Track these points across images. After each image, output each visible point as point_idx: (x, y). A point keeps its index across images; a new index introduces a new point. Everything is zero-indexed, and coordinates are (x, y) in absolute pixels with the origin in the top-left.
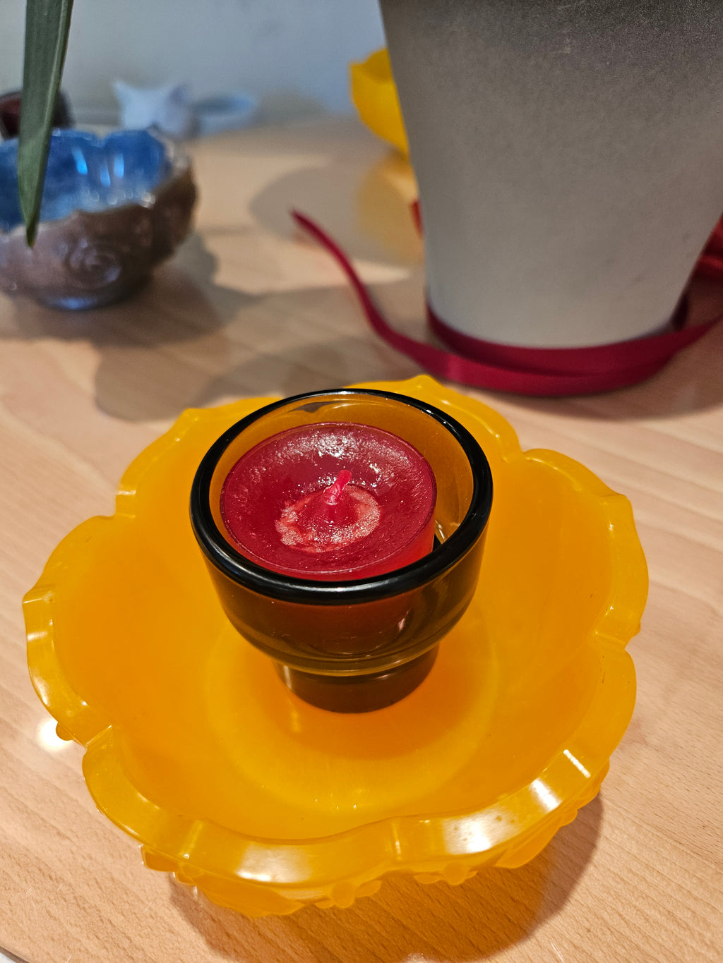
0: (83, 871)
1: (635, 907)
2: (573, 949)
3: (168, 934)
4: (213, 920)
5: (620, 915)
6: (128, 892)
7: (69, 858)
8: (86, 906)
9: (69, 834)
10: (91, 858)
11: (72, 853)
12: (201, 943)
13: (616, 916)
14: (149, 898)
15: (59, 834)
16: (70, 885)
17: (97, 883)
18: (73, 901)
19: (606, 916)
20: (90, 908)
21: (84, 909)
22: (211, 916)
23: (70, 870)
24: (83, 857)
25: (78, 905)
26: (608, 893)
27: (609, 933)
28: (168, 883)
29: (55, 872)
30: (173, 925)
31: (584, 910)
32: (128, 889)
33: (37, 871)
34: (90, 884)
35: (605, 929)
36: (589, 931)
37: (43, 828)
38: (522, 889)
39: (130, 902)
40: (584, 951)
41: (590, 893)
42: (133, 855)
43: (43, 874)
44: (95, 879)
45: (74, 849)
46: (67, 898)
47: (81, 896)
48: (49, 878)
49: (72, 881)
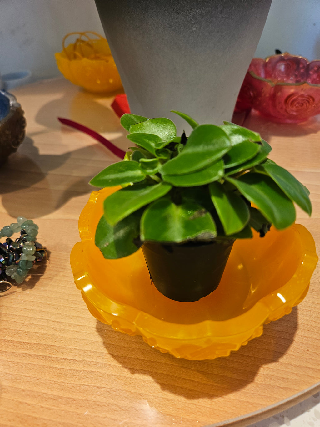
0: (117, 396)
1: (317, 317)
2: (307, 338)
3: (167, 402)
4: (181, 388)
5: (314, 321)
6: (141, 395)
7: (109, 395)
8: (127, 408)
9: (103, 386)
10: (118, 390)
11: (108, 392)
12: (182, 399)
13: (314, 322)
14: (152, 393)
15: (98, 387)
16: (115, 405)
17: (126, 398)
18: (120, 410)
19: (310, 324)
20: (129, 409)
21: (127, 410)
22: (180, 387)
23: (112, 399)
24: (114, 391)
25: (123, 410)
26: (307, 316)
27: (314, 328)
28: (156, 384)
29: (106, 403)
30: (167, 397)
31: (303, 325)
32: (141, 394)
33: (97, 406)
34: (123, 399)
35: (312, 328)
36: (308, 331)
37: (90, 389)
38: (281, 327)
39: (144, 398)
40: (310, 337)
41: (302, 319)
42: (136, 381)
43: (101, 406)
44: (125, 397)
45: (108, 390)
46: (117, 410)
47: (122, 406)
48: (104, 407)
49: (115, 402)
